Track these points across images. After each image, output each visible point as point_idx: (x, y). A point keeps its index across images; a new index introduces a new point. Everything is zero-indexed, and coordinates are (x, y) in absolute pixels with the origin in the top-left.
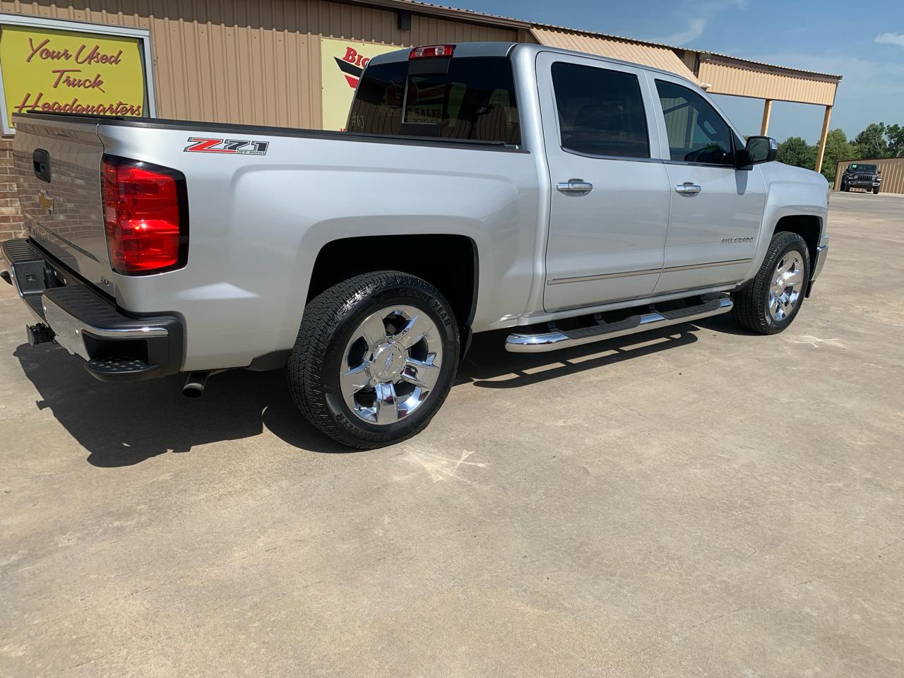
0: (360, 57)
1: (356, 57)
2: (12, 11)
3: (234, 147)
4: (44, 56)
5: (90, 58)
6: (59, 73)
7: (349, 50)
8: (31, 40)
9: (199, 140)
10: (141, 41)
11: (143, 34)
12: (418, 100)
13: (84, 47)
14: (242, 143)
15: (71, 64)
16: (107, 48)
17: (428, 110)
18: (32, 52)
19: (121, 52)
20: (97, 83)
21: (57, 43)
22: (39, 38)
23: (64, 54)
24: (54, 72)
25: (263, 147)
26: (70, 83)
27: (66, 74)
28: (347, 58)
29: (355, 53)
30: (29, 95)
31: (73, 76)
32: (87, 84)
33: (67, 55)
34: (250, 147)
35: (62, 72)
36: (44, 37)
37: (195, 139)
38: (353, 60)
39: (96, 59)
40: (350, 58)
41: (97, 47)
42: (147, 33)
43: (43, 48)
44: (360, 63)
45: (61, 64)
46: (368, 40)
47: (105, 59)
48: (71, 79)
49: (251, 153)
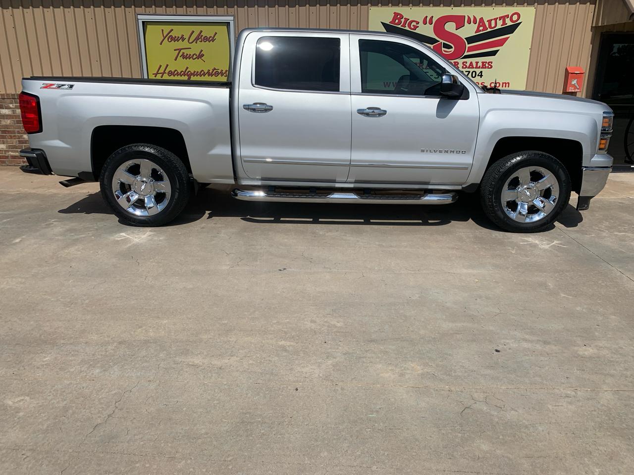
0: (406, 20)
1: (403, 20)
2: (151, 13)
3: (59, 87)
4: (170, 40)
5: (197, 39)
6: (178, 51)
7: (396, 14)
8: (163, 30)
9: (47, 84)
10: (228, 24)
11: (229, 19)
12: (466, 54)
13: (193, 32)
14: (63, 85)
15: (185, 44)
16: (208, 31)
17: (477, 63)
18: (163, 38)
19: (216, 33)
20: (200, 56)
21: (178, 31)
22: (167, 28)
23: (181, 38)
24: (175, 50)
25: (71, 86)
26: (185, 57)
27: (182, 51)
28: (393, 21)
29: (402, 17)
30: (161, 66)
31: (186, 52)
32: (195, 57)
33: (183, 39)
34: (66, 87)
35: (180, 50)
36: (171, 27)
37: (45, 84)
38: (399, 23)
39: (200, 40)
40: (397, 21)
41: (201, 32)
42: (232, 18)
43: (170, 34)
44: (407, 25)
45: (180, 44)
46: (416, 4)
47: (206, 39)
48: (185, 54)
49: (66, 89)
